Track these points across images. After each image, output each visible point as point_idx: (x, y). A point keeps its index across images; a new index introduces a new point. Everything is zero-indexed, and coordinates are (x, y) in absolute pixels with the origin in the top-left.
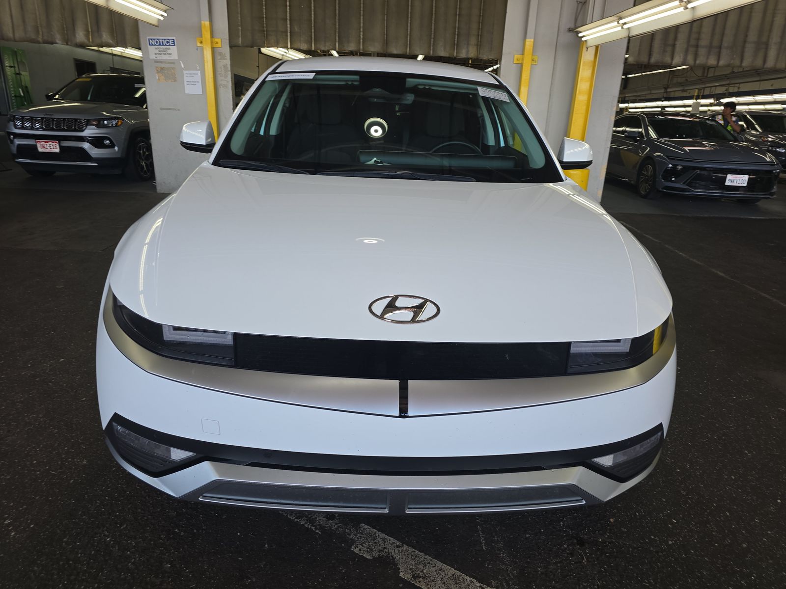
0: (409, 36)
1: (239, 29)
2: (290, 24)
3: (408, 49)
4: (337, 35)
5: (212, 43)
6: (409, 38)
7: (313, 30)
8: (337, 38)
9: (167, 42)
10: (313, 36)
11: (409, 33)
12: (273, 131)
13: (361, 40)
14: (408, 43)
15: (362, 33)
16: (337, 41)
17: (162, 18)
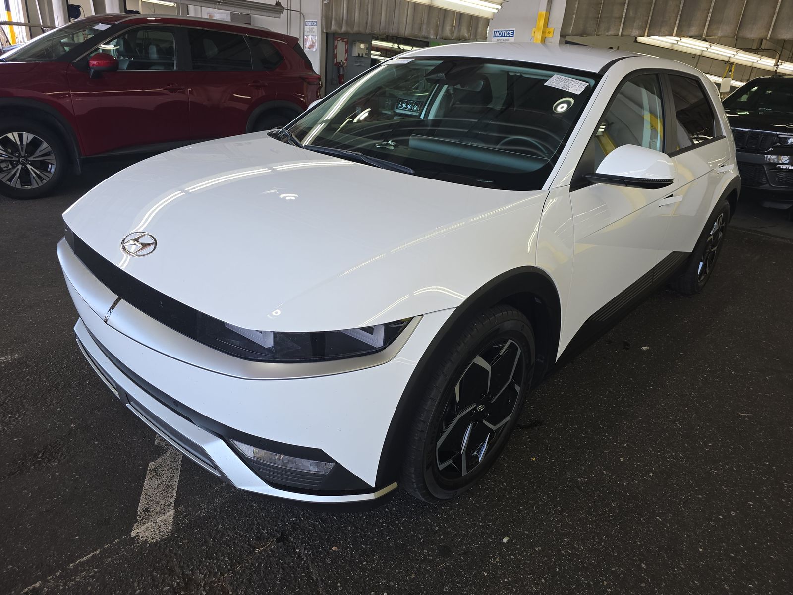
0: (775, 16)
1: (573, 17)
2: (627, 10)
3: (770, 32)
4: (678, 18)
5: (544, 32)
6: (774, 18)
7: (651, 15)
8: (677, 22)
9: (508, 34)
10: (649, 21)
11: (777, 11)
12: (431, 116)
13: (707, 23)
14: (773, 24)
15: (710, 15)
16: (677, 25)
17: (496, 11)
